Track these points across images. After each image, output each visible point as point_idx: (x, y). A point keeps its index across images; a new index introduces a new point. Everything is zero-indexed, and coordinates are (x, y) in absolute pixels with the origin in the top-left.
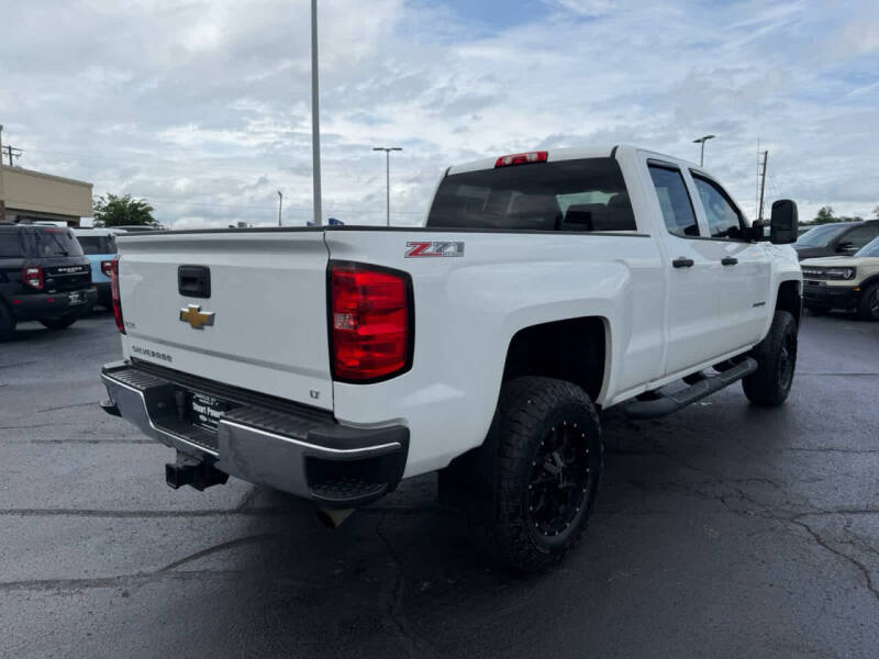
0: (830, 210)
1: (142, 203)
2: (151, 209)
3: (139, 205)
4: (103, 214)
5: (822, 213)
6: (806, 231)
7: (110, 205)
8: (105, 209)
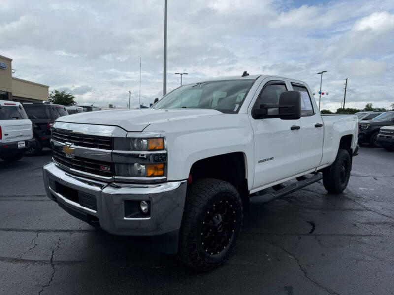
0: (371, 105)
1: (70, 95)
2: (73, 98)
3: (69, 96)
4: (53, 100)
5: (368, 106)
6: (379, 114)
7: (56, 95)
8: (54, 97)
